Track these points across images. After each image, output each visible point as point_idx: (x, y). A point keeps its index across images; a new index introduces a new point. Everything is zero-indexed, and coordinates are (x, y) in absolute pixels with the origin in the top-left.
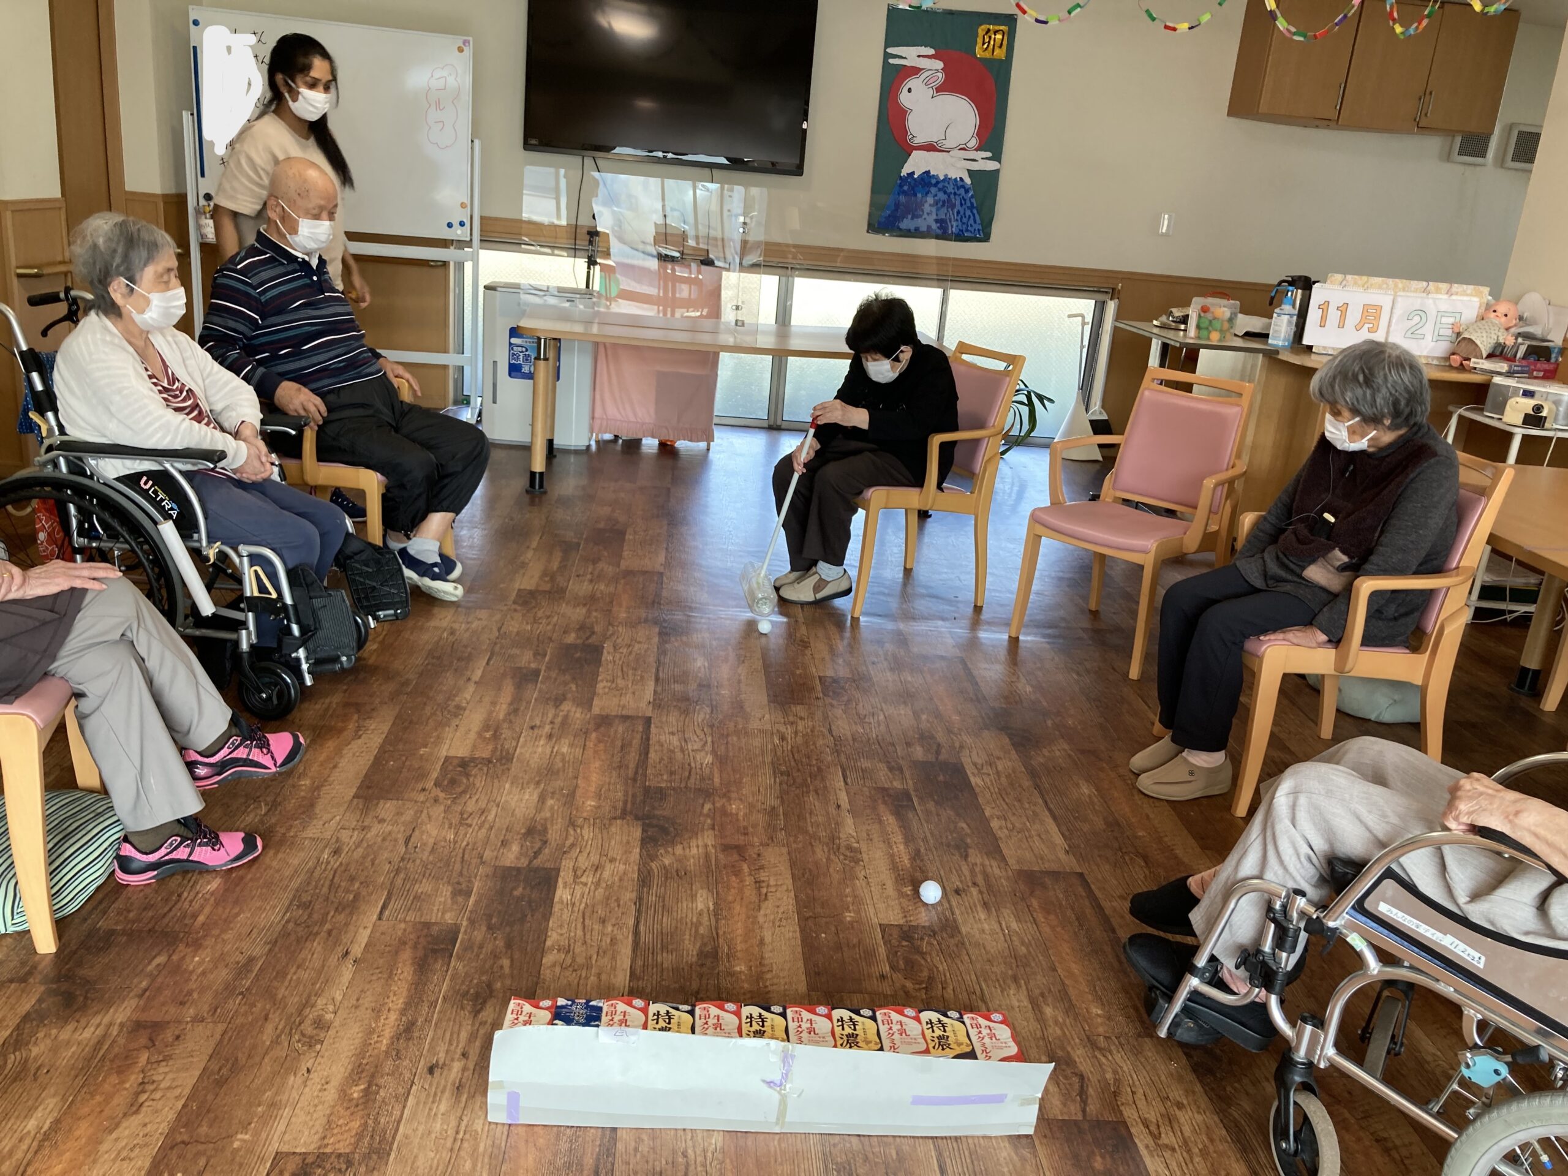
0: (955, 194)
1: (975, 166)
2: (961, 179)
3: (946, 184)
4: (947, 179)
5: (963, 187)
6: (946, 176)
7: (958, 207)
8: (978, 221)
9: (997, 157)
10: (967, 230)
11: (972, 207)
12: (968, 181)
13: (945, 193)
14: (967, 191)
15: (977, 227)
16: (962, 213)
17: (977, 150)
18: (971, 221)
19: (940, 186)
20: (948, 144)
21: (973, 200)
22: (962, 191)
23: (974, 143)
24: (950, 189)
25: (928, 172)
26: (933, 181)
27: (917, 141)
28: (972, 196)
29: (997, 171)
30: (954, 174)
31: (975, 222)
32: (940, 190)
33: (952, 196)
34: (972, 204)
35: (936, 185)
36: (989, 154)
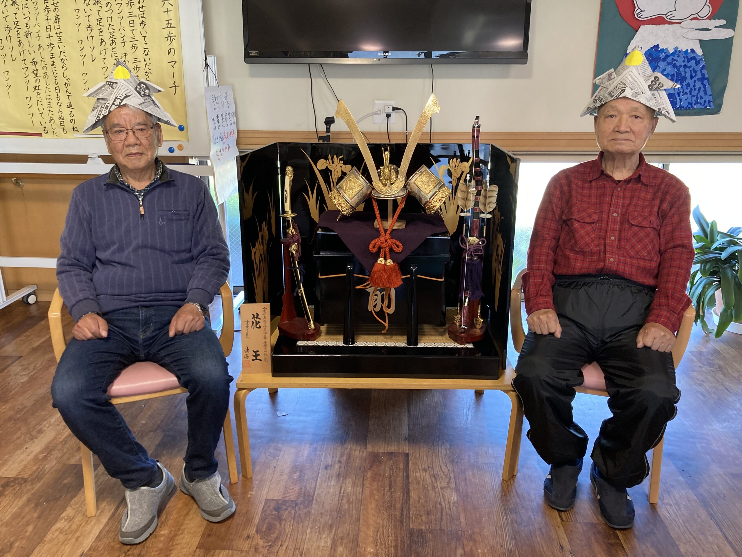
0: (685, 66)
1: (707, 36)
2: (692, 50)
3: (675, 57)
4: (676, 52)
5: (693, 58)
6: (676, 49)
7: (689, 80)
8: (709, 92)
9: (731, 24)
10: (697, 103)
11: (703, 79)
12: (699, 52)
13: (675, 66)
14: (698, 63)
15: (707, 98)
16: (692, 86)
17: (710, 18)
18: (702, 93)
19: (669, 60)
20: (678, 16)
21: (705, 71)
22: (693, 62)
23: (707, 11)
24: (680, 62)
25: (657, 46)
26: (662, 56)
27: (645, 15)
28: (703, 67)
29: (732, 38)
30: (684, 46)
31: (706, 94)
32: (669, 64)
33: (682, 69)
34: (703, 75)
35: (664, 59)
36: (723, 22)
